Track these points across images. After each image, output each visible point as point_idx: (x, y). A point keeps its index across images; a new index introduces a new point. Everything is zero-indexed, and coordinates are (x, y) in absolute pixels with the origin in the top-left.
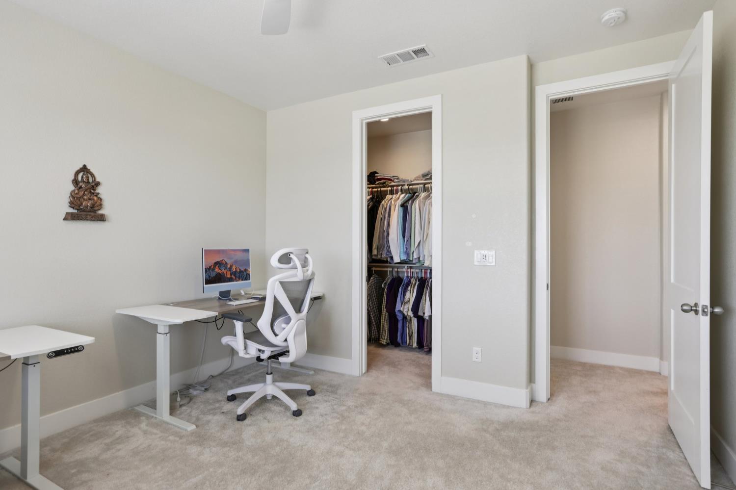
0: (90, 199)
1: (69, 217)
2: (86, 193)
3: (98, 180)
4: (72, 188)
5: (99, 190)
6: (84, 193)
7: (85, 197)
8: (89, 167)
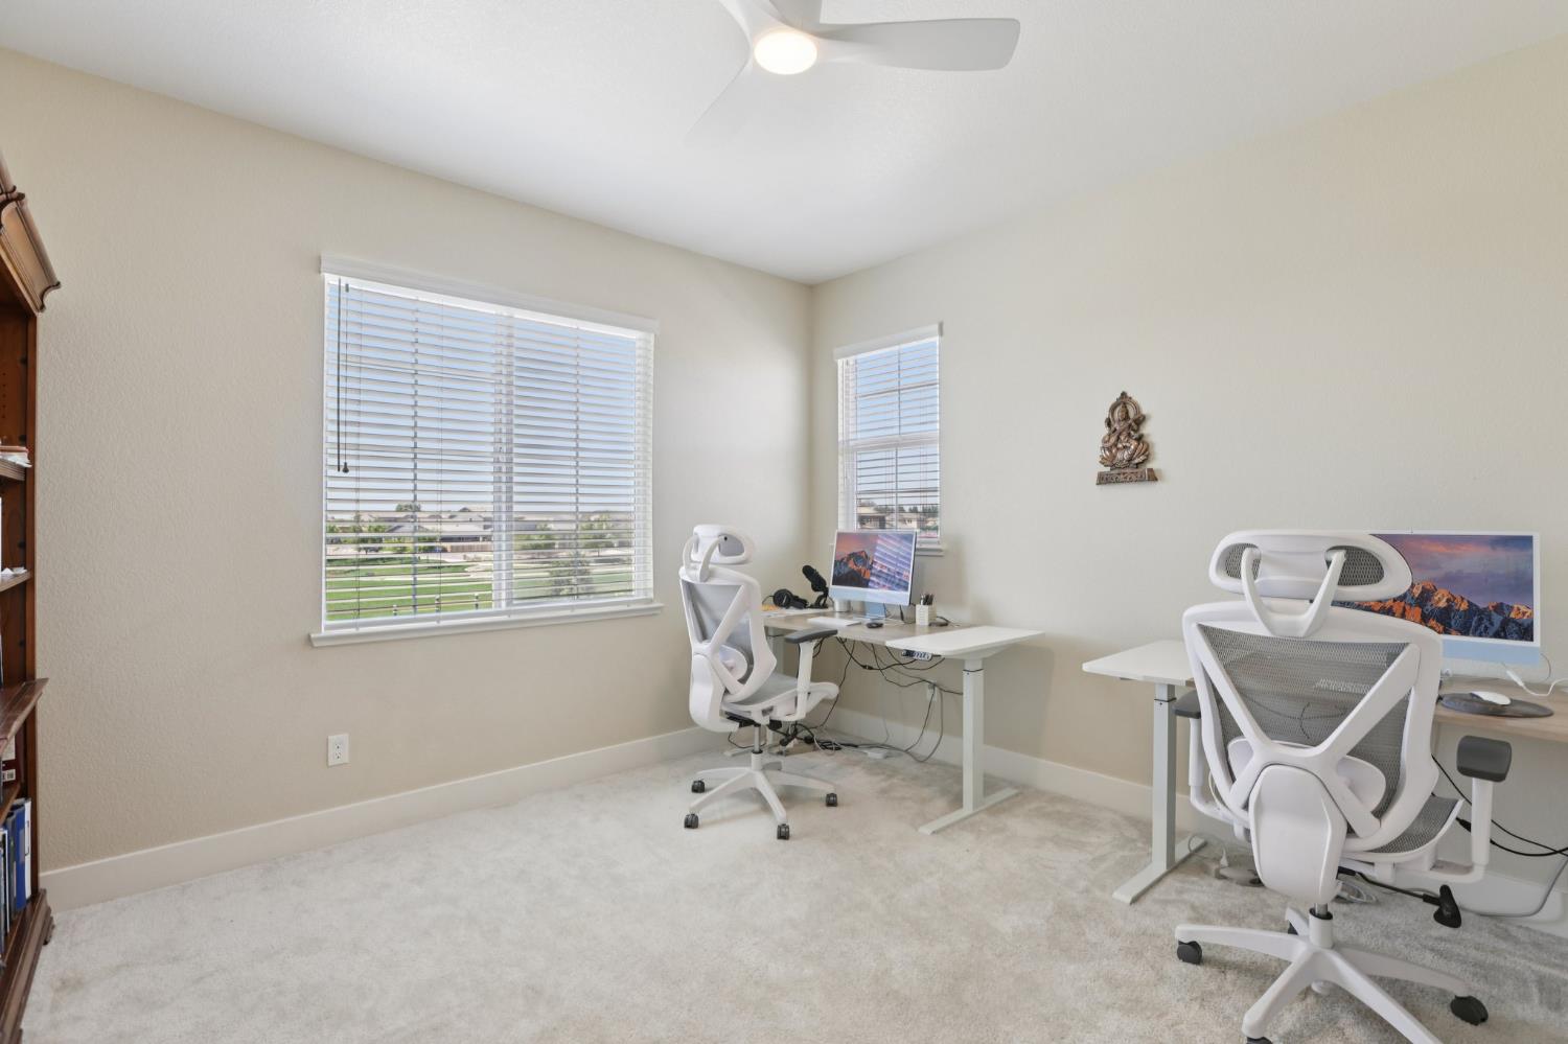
0: (1125, 447)
1: (1103, 480)
2: (1122, 438)
3: (1144, 411)
4: (1105, 431)
5: (1146, 430)
6: (1118, 438)
7: (1120, 446)
8: (1129, 395)
